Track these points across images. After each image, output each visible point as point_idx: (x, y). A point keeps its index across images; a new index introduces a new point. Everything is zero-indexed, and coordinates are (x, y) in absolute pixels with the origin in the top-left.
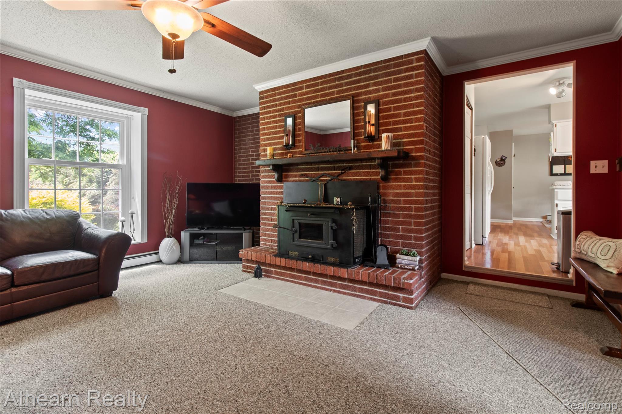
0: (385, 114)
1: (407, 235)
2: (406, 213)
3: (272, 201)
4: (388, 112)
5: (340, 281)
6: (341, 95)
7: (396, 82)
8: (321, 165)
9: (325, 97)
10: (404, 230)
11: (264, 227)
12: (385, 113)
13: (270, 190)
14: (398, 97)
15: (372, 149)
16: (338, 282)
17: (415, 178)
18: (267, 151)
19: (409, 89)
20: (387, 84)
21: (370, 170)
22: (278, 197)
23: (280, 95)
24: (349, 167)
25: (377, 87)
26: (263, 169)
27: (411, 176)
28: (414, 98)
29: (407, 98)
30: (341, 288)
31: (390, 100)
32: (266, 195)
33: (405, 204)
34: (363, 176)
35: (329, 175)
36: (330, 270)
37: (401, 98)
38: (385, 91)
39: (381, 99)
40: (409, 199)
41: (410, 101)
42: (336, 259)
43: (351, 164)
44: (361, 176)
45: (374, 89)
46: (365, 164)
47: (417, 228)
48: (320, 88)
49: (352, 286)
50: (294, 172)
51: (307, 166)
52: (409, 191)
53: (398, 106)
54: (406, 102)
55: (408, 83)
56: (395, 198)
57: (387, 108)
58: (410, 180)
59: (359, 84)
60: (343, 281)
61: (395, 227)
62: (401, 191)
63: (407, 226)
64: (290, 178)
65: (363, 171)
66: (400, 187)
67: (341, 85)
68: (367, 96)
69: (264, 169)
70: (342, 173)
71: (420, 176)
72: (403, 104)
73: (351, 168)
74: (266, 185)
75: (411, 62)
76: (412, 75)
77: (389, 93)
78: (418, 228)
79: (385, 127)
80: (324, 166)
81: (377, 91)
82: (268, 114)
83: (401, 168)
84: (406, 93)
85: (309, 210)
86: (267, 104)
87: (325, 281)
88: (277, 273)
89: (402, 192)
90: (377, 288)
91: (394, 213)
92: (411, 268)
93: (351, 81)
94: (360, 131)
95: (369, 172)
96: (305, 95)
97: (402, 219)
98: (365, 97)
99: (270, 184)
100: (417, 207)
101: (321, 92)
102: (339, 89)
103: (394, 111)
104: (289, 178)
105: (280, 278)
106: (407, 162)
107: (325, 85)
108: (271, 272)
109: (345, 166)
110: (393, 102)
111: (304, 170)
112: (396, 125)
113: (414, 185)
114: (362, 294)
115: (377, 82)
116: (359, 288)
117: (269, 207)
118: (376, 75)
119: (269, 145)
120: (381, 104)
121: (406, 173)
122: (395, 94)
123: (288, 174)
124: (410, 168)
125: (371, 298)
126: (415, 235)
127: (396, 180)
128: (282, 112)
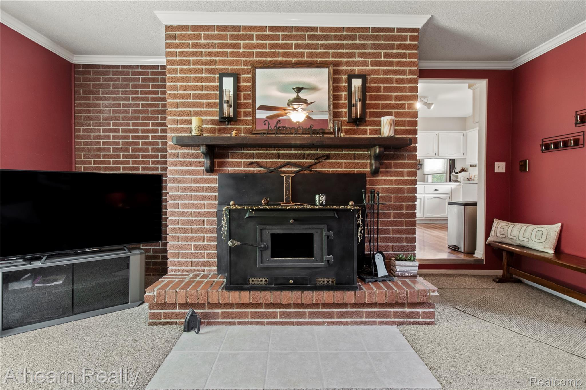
0: (373, 94)
1: (399, 237)
2: (396, 211)
3: (192, 202)
4: (376, 92)
5: (339, 308)
6: (313, 59)
7: (387, 58)
8: (282, 150)
9: (290, 58)
10: (395, 232)
11: (176, 243)
12: (374, 92)
13: (189, 185)
14: (388, 77)
15: (356, 135)
16: (335, 310)
17: (408, 171)
18: (191, 124)
19: (402, 70)
20: (376, 58)
21: (353, 161)
22: (206, 196)
23: (210, 40)
24: (327, 156)
25: (364, 59)
26: (173, 151)
27: (403, 170)
28: (407, 80)
29: (399, 79)
30: (340, 317)
31: (380, 78)
32: (179, 193)
33: (396, 202)
34: (344, 168)
35: (295, 165)
36: (329, 296)
37: (392, 79)
38: (374, 66)
39: (369, 75)
40: (401, 196)
41: (403, 84)
42: (331, 280)
43: (327, 152)
44: (342, 168)
45: (359, 61)
46: (347, 152)
47: (409, 228)
48: (282, 44)
49: (356, 311)
50: (235, 159)
51: (259, 151)
52: (400, 187)
53: (389, 86)
54: (399, 84)
55: (401, 62)
56: (384, 195)
57: (376, 87)
58: (401, 174)
59: (339, 51)
60: (343, 308)
61: (384, 229)
62: (391, 187)
63: (398, 227)
64: (229, 166)
65: (345, 161)
66: (390, 182)
67: (315, 47)
68: (350, 68)
69: (177, 151)
70: (316, 163)
71: (413, 170)
72: (394, 85)
73: (328, 157)
74: (179, 176)
75: (404, 39)
76: (405, 53)
77: (379, 69)
78: (411, 228)
79: (373, 109)
80: (287, 152)
81: (365, 64)
82: (184, 64)
83: (392, 160)
84: (399, 73)
85: (292, 215)
86: (181, 48)
87: (315, 312)
88: (226, 315)
89: (393, 188)
90: (391, 308)
91: (384, 213)
92: (412, 274)
93: (329, 44)
94: (341, 110)
95: (353, 163)
96: (255, 48)
97: (393, 220)
98: (347, 68)
99: (190, 175)
100: (410, 204)
101: (283, 49)
102: (311, 51)
103: (385, 92)
104: (227, 167)
105: (232, 322)
106: (398, 153)
107: (289, 40)
108: (215, 315)
109: (320, 154)
110: (383, 81)
111: (253, 156)
112: (386, 109)
113: (407, 180)
114: (370, 320)
115: (363, 52)
116: (367, 312)
117: (188, 212)
118: (363, 44)
119: (196, 114)
120: (368, 81)
121: (397, 166)
122: (386, 72)
123: (224, 162)
124: (402, 160)
125: (383, 322)
126: (406, 236)
127: (386, 173)
128: (213, 67)
